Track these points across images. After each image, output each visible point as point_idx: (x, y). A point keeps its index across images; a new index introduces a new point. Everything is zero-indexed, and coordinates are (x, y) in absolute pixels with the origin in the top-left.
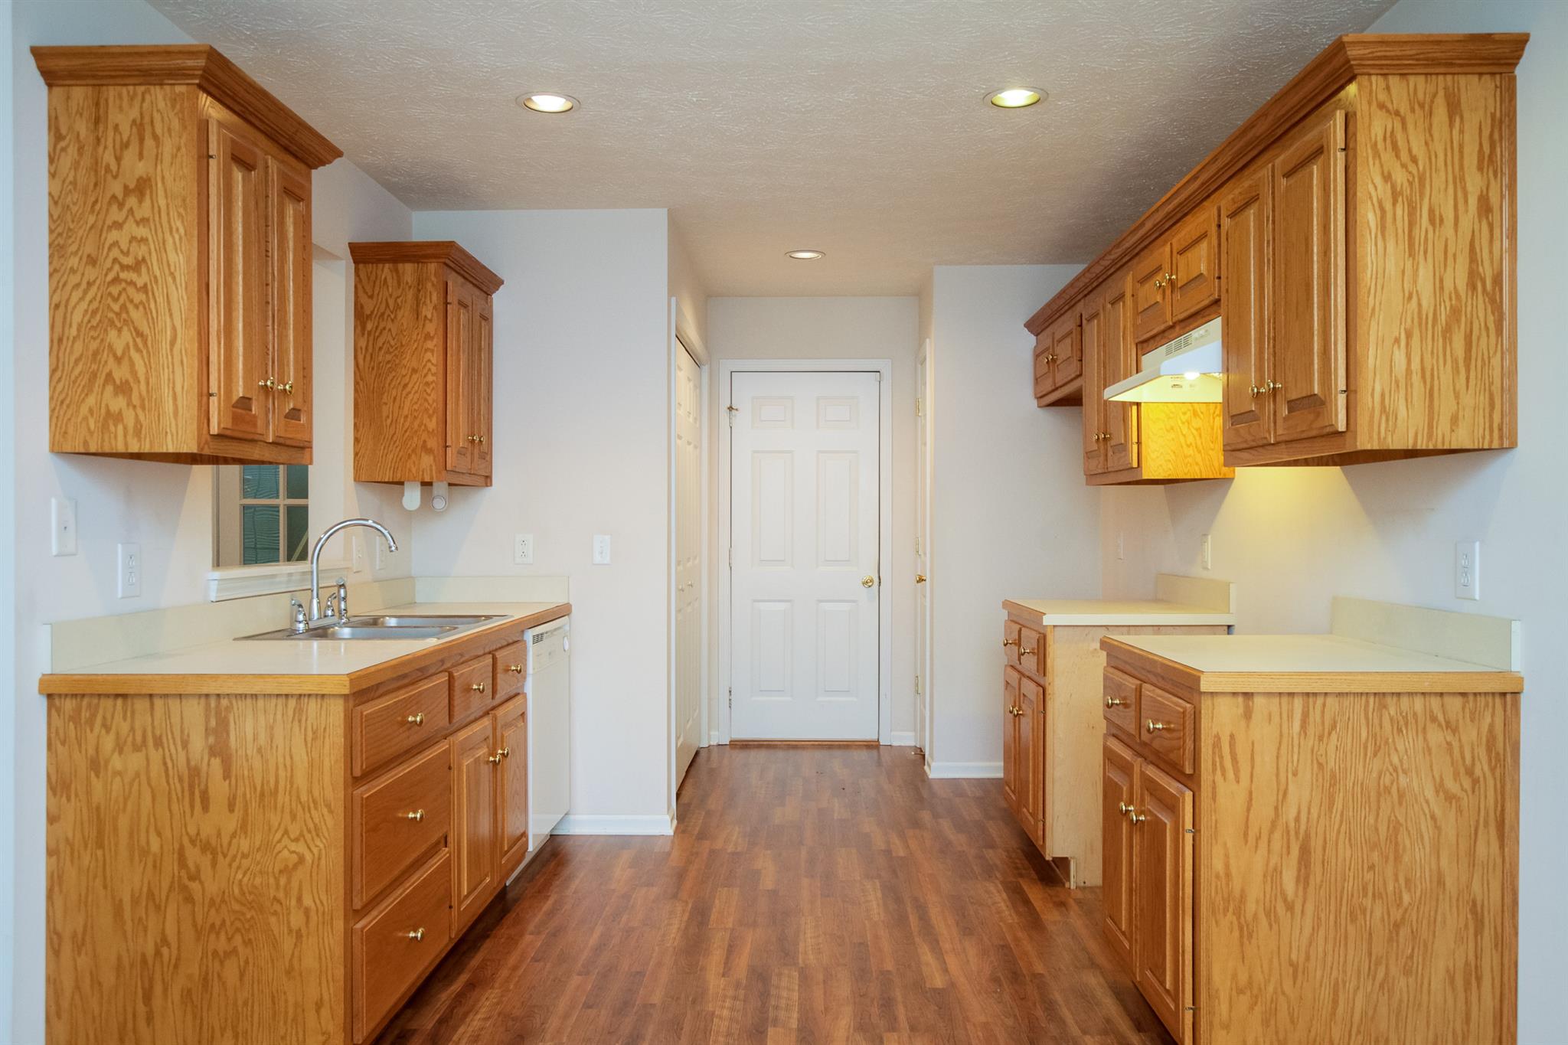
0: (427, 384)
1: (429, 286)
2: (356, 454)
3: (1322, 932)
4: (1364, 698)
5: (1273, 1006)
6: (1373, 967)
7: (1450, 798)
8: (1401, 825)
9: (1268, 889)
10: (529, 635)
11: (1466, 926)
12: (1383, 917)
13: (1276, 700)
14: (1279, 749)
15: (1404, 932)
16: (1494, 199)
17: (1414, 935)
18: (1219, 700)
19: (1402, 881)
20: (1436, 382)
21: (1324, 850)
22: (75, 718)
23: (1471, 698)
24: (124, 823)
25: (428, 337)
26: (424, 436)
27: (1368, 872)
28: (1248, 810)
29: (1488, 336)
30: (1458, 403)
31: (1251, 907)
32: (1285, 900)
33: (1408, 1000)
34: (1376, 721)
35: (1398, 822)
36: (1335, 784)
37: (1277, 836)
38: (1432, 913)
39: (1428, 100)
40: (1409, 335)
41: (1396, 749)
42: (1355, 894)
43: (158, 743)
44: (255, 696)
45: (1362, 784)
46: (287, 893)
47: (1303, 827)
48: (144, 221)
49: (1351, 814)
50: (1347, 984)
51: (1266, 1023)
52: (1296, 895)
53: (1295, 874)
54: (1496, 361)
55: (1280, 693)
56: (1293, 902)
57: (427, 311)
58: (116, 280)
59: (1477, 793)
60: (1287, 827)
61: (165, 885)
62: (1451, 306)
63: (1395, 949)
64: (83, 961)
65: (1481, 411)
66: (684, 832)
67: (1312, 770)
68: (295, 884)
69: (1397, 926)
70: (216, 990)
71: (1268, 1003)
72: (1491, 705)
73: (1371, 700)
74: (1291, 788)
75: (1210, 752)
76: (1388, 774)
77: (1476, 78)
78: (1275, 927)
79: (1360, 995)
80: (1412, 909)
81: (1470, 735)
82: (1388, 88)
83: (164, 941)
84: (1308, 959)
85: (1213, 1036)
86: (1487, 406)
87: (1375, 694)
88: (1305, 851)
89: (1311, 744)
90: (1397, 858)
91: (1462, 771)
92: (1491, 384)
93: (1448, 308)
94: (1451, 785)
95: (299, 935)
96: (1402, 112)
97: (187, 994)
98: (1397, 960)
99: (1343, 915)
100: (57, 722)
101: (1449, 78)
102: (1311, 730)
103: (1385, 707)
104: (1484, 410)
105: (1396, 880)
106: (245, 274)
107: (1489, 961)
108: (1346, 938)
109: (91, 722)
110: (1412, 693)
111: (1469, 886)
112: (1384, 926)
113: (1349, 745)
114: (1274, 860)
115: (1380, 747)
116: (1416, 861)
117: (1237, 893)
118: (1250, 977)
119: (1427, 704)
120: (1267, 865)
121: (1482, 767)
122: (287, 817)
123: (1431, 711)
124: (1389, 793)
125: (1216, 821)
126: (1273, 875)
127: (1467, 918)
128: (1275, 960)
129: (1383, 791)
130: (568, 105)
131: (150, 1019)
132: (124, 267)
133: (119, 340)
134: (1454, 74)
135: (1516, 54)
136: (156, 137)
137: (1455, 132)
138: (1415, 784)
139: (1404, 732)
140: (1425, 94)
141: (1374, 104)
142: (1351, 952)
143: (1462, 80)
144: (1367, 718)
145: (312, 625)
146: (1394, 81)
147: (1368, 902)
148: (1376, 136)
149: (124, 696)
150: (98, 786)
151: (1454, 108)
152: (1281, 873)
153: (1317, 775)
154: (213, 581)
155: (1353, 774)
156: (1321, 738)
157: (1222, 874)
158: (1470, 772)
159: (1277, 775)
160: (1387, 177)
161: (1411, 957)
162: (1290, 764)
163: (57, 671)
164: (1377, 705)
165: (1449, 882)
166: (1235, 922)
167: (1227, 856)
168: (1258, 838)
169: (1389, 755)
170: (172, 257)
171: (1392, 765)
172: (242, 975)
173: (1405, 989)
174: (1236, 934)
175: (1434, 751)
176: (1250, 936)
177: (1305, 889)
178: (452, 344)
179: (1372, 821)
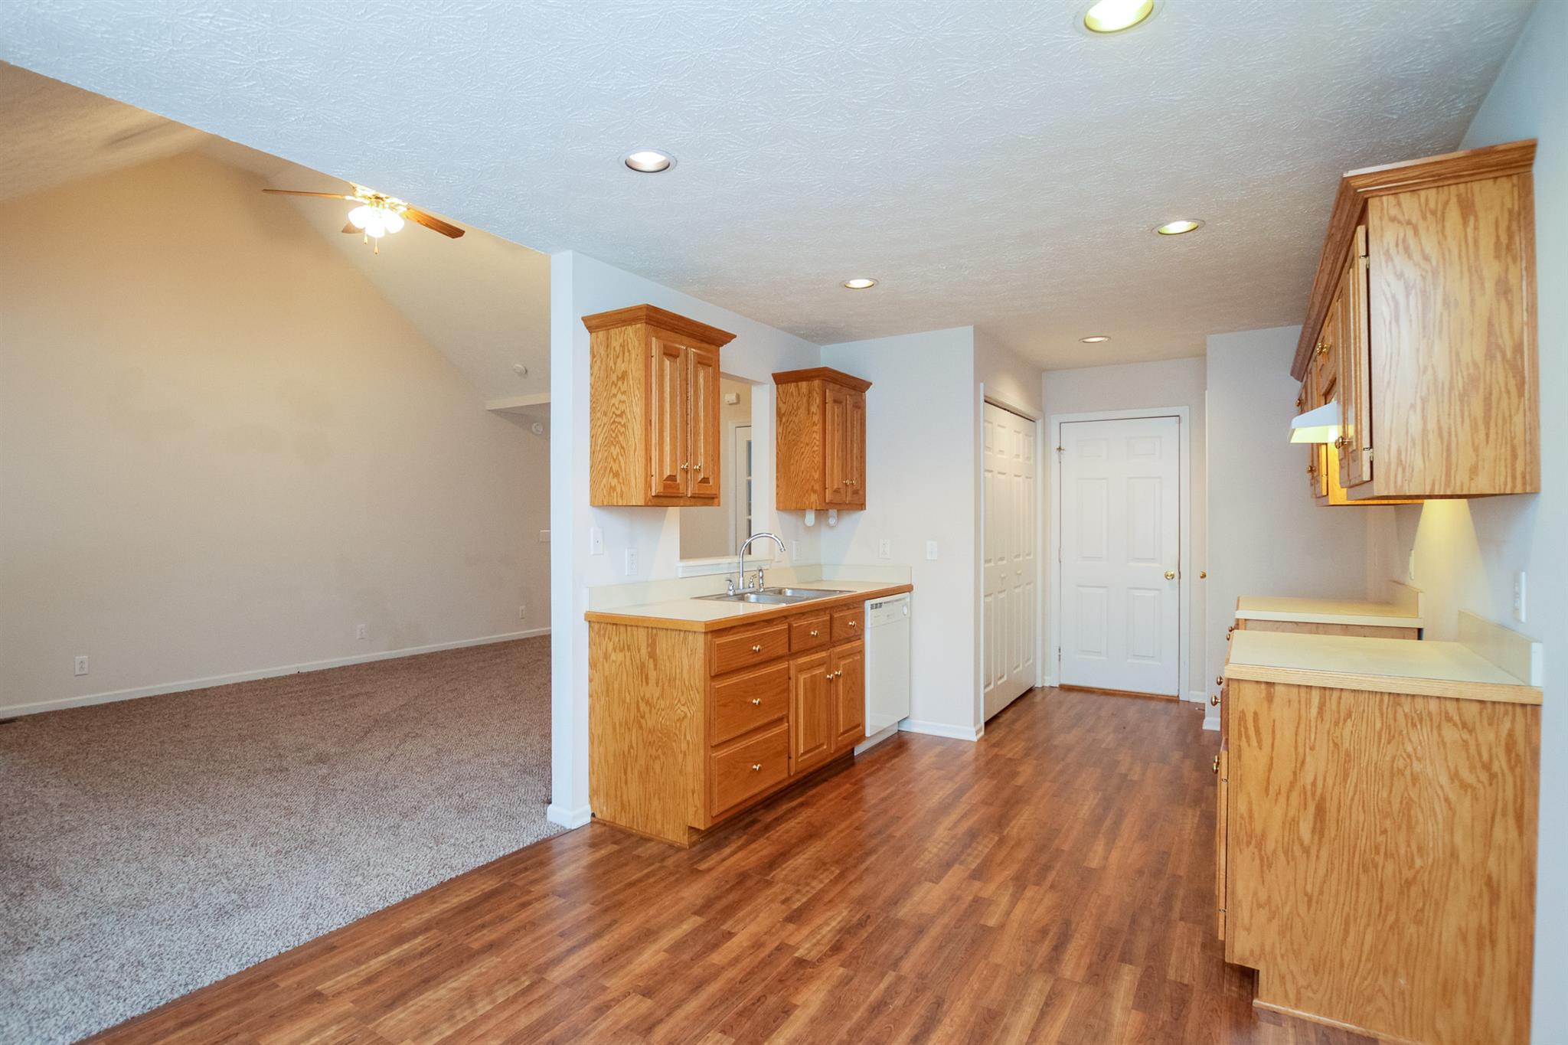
0: (814, 452)
1: (815, 394)
2: (777, 494)
3: (1335, 875)
4: (1378, 696)
5: (1289, 922)
6: (1383, 911)
7: (1464, 786)
8: (1413, 801)
9: (1287, 834)
10: (868, 604)
11: (1481, 896)
12: (1394, 873)
13: (1295, 690)
14: (1297, 728)
15: (1415, 890)
16: (1513, 280)
17: (1426, 894)
18: (1243, 686)
19: (1414, 848)
20: (1453, 438)
21: (1339, 811)
22: (598, 633)
23: (1489, 706)
24: (616, 686)
25: (814, 424)
26: (813, 483)
27: (1380, 835)
28: (1270, 771)
29: (1509, 398)
30: (1477, 456)
31: (1270, 845)
32: (1302, 845)
33: (1418, 944)
34: (1390, 716)
35: (1411, 799)
36: (1350, 761)
37: (1295, 795)
38: (1445, 879)
39: (1440, 207)
40: (1424, 401)
41: (1410, 740)
42: (1367, 851)
43: (629, 649)
44: (667, 629)
45: (1376, 764)
46: (680, 730)
47: (1319, 791)
48: (624, 393)
49: (1365, 786)
50: (1358, 920)
51: (1282, 933)
52: (1312, 841)
53: (1311, 825)
54: (1518, 419)
55: (1299, 685)
56: (1309, 847)
57: (814, 409)
58: (614, 422)
59: (1494, 785)
60: (1304, 788)
61: (632, 719)
62: (1469, 375)
63: (1406, 901)
64: (602, 749)
65: (1503, 462)
66: (986, 740)
67: (1328, 747)
68: (683, 727)
69: (1409, 883)
70: (652, 774)
71: (1285, 919)
72: (1510, 713)
73: (1386, 698)
74: (1308, 759)
75: (1237, 723)
76: (1401, 759)
77: (1491, 182)
78: (1292, 863)
79: (1370, 930)
80: (1424, 872)
81: (1487, 736)
82: (1399, 204)
83: (632, 747)
84: (1321, 892)
85: (1236, 933)
86: (1509, 457)
87: (1390, 693)
88: (1320, 812)
89: (1327, 726)
90: (1410, 829)
91: (1479, 765)
92: (1513, 439)
93: (1465, 377)
94: (1465, 773)
95: (685, 755)
96: (1414, 221)
97: (640, 773)
98: (1407, 909)
99: (1356, 866)
100: (592, 634)
101: (1462, 186)
102: (1327, 716)
103: (1399, 704)
104: (1506, 460)
105: (1409, 845)
106: (671, 412)
107: (1504, 930)
108: (1358, 884)
109: (604, 636)
110: (1427, 696)
111: (1484, 862)
112: (1395, 881)
113: (1364, 732)
114: (1292, 812)
115: (1394, 736)
116: (1429, 834)
117: (1259, 828)
118: (1269, 897)
119: (1443, 707)
120: (1286, 816)
121: (1500, 764)
122: (680, 694)
123: (1447, 713)
124: (1403, 775)
125: (1241, 775)
126: (1292, 824)
127: (1481, 890)
128: (1292, 888)
129: (1395, 773)
130: (871, 283)
131: (626, 783)
132: (617, 416)
133: (615, 451)
134: (1467, 182)
135: (1528, 156)
136: (629, 351)
137: (1470, 230)
138: (1429, 770)
139: (1419, 727)
140: (1437, 203)
141: (1386, 218)
142: (1362, 895)
143: (1476, 186)
144: (1381, 709)
145: (737, 592)
146: (1405, 198)
147: (1380, 859)
148: (1388, 244)
149: (616, 624)
150: (606, 666)
151: (1467, 209)
152: (1298, 824)
153: (1333, 753)
154: (680, 567)
155: (1367, 755)
156: (1337, 724)
157: (1245, 815)
158: (1487, 767)
159: (1296, 748)
160: (1400, 276)
161: (1422, 910)
162: (1307, 741)
163: (593, 610)
164: (1391, 702)
165: (1463, 856)
166: (1257, 853)
167: (1250, 803)
168: (1278, 793)
169: (1403, 744)
170: (635, 408)
171: (1405, 752)
172: (662, 769)
173: (1415, 936)
174: (1257, 861)
175: (1448, 745)
176: (1270, 866)
177: (1320, 839)
178: (829, 427)
179: (1385, 794)
